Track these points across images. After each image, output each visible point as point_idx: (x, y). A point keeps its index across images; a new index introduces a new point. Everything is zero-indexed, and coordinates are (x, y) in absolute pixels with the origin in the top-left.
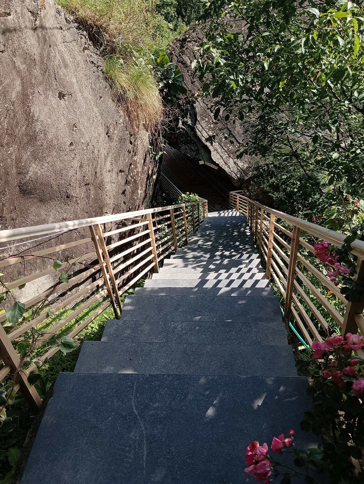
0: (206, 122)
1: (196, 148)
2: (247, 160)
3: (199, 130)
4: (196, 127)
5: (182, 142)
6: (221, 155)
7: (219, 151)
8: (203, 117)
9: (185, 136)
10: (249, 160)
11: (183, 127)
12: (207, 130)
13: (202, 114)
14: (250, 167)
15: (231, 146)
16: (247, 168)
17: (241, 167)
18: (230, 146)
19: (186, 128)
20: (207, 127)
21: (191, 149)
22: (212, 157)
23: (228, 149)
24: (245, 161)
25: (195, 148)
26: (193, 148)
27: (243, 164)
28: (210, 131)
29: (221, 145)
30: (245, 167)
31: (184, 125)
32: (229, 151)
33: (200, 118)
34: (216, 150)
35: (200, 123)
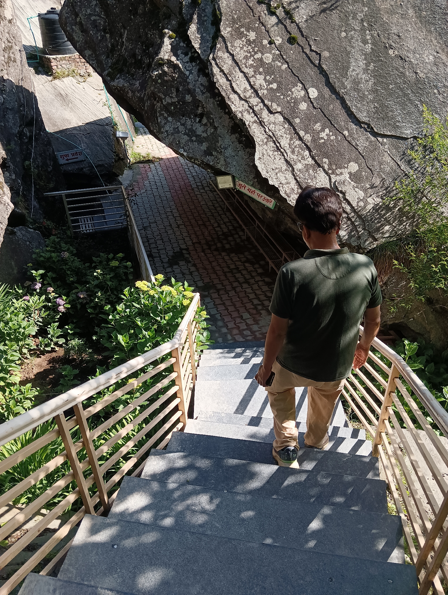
0: (249, 42)
1: (211, 130)
2: (377, 181)
3: (222, 71)
4: (214, 59)
5: (166, 108)
6: (290, 156)
7: (284, 142)
8: (242, 26)
9: (178, 90)
10: (387, 183)
11: (173, 59)
12: (250, 72)
13: (239, 18)
14: (388, 209)
15: (327, 131)
16: (376, 208)
17: (354, 204)
18: (323, 130)
19: (183, 63)
20: (250, 62)
21: (191, 133)
22: (257, 163)
23: (314, 140)
24: (372, 187)
25: (206, 131)
26: (199, 130)
27: (361, 194)
28: (260, 74)
29: (290, 124)
30: (370, 207)
31: (179, 52)
32: (320, 147)
33: (229, 29)
34: (272, 138)
35: (227, 48)
